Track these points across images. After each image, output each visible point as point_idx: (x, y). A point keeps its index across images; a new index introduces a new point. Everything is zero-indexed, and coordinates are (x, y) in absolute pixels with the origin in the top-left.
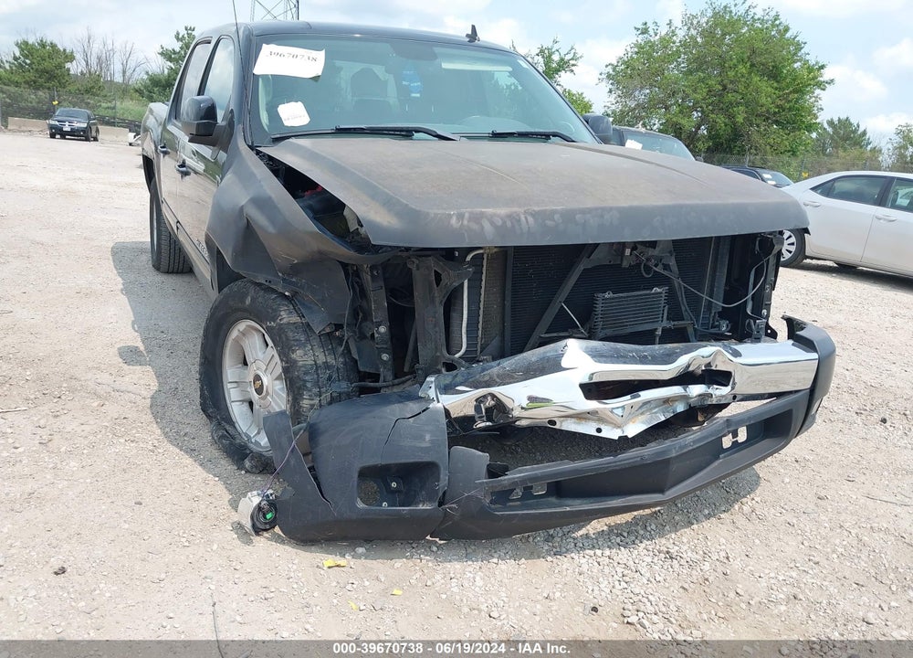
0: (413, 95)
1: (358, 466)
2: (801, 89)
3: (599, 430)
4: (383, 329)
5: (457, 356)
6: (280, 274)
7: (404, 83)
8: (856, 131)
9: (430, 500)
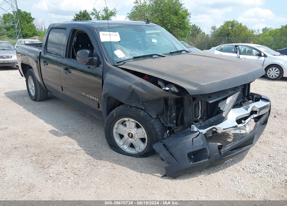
0: (140, 42)
1: (186, 153)
2: (184, 18)
3: (240, 132)
4: (174, 114)
5: (198, 118)
6: (140, 103)
7: (137, 39)
8: (197, 28)
9: (206, 158)
